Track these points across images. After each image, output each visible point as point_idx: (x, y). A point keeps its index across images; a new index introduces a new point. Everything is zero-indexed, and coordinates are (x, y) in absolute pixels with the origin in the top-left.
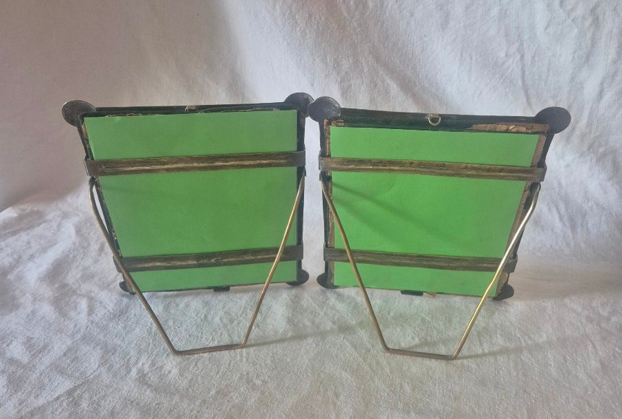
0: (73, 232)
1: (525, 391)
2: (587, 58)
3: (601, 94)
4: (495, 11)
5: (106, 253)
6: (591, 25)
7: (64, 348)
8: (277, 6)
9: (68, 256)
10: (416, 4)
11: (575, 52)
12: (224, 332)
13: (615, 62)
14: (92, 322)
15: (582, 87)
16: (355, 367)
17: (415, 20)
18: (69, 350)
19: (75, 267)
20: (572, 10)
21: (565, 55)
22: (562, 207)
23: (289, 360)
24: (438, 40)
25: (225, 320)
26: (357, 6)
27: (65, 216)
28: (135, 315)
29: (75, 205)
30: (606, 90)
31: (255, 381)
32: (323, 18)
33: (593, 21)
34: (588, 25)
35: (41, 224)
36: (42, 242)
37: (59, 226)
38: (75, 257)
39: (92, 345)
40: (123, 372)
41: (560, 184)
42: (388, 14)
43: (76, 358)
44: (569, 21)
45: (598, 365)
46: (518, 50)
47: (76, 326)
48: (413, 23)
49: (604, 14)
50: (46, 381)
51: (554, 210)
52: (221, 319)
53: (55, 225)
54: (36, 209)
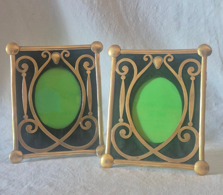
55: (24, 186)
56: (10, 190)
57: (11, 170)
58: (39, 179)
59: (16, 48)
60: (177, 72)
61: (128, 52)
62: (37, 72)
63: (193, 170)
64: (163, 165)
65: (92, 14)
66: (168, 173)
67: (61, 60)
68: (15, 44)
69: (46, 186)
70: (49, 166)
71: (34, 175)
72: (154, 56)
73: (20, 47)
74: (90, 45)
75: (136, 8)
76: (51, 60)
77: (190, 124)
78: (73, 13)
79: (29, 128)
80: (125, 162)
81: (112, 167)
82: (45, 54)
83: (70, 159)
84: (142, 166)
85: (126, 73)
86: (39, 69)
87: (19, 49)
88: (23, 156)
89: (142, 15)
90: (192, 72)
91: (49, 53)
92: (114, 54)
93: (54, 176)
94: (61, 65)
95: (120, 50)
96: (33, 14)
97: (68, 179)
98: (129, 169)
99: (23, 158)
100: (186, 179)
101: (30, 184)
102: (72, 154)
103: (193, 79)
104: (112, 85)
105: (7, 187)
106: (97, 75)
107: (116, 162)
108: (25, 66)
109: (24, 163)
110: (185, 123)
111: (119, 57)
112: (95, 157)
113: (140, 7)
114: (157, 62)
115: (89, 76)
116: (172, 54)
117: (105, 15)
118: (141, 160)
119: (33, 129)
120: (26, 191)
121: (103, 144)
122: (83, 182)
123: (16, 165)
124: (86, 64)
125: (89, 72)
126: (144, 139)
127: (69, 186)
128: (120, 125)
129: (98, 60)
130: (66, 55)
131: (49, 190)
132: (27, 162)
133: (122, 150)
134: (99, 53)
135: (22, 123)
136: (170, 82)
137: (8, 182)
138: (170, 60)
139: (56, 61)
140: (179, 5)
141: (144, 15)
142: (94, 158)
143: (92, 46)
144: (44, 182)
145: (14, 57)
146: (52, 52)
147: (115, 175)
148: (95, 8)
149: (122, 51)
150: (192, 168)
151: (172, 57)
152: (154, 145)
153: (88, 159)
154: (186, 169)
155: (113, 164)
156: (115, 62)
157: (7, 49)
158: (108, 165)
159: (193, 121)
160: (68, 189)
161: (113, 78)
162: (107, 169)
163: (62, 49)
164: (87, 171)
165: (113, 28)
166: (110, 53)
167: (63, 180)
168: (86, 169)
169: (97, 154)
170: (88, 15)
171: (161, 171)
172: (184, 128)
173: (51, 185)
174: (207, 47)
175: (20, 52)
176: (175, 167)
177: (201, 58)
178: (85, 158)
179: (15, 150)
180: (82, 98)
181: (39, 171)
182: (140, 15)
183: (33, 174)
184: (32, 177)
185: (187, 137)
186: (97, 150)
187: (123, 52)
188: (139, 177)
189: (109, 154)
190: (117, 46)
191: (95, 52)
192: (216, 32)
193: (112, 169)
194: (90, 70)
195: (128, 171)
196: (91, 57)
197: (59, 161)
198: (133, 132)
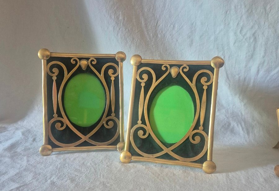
0: (21, 134)
1: (231, 188)
2: (251, 57)
3: (258, 71)
4: (212, 38)
5: (36, 142)
6: (253, 41)
7: (15, 173)
8: (119, 35)
9: (18, 142)
10: (179, 36)
11: (247, 54)
12: (92, 168)
13: (264, 57)
14: (29, 164)
15: (250, 69)
16: (154, 180)
17: (178, 43)
18: (18, 173)
19: (21, 146)
20: (245, 35)
21: (243, 55)
22: (243, 124)
23: (123, 178)
24: (188, 51)
25: (92, 164)
26: (153, 37)
27: (17, 129)
28: (50, 162)
29: (22, 125)
30: (260, 70)
31: (107, 184)
32: (139, 41)
33: (254, 39)
34: (252, 41)
35: (5, 132)
36: (6, 137)
37: (14, 133)
38: (21, 142)
39: (29, 172)
40: (44, 181)
41: (242, 114)
42: (166, 40)
43: (21, 176)
44: (244, 40)
45: (263, 180)
46: (222, 54)
47: (21, 166)
48: (177, 44)
49: (258, 36)
50: (6, 184)
51: (240, 125)
52: (91, 164)
53: (12, 132)
54: (3, 126)
55: (47, 181)
56: (33, 184)
57: (40, 162)
58: (63, 174)
59: (48, 53)
60: (191, 81)
61: (148, 62)
62: (67, 76)
63: (202, 168)
64: (175, 163)
65: (118, 29)
66: (179, 170)
67: (88, 66)
68: (46, 50)
69: (68, 181)
70: (75, 159)
71: (59, 169)
72: (171, 66)
73: (51, 53)
74: (115, 55)
75: (156, 26)
76: (80, 66)
77: (201, 128)
78: (102, 28)
79: (58, 126)
80: (142, 159)
81: (129, 163)
82: (74, 60)
83: (94, 154)
84: (156, 163)
85: (145, 80)
86: (68, 73)
87: (51, 55)
88: (52, 150)
89: (160, 32)
90: (205, 82)
91: (78, 60)
92: (136, 63)
93: (77, 170)
94: (88, 71)
95: (141, 60)
96: (68, 28)
97: (90, 174)
98: (145, 164)
99: (52, 152)
100: (195, 177)
101: (53, 179)
102: (96, 149)
103: (205, 88)
104: (133, 91)
105: (31, 181)
106: (120, 82)
107: (134, 158)
108: (56, 70)
109: (53, 156)
110: (197, 127)
111: (140, 65)
112: (116, 152)
113: (160, 25)
114: (174, 72)
115: (113, 82)
116: (187, 65)
117: (129, 30)
118: (155, 158)
119: (62, 126)
120: (48, 186)
121: (123, 141)
122: (103, 177)
123: (45, 157)
124: (110, 72)
125: (113, 79)
126: (159, 140)
127: (89, 182)
128: (139, 126)
129: (122, 68)
130: (93, 63)
131: (70, 186)
132: (55, 155)
133: (139, 148)
134: (122, 62)
135: (52, 121)
136: (185, 90)
137: (34, 176)
138: (185, 70)
139: (84, 68)
140: (193, 24)
141: (162, 32)
142: (114, 153)
143: (117, 56)
144: (67, 176)
145: (46, 61)
146: (80, 59)
147: (132, 171)
148: (120, 23)
149: (142, 60)
150: (201, 167)
151: (188, 68)
152: (168, 145)
153: (110, 153)
154: (196, 167)
155: (131, 160)
156: (137, 70)
157: (39, 54)
158: (127, 161)
159: (204, 125)
160: (88, 185)
161: (133, 85)
162: (125, 164)
163: (90, 57)
164: (108, 166)
165: (136, 42)
166: (132, 62)
167: (84, 174)
168: (107, 164)
169: (118, 150)
170: (114, 30)
171: (173, 168)
172: (195, 131)
173: (72, 180)
174: (220, 60)
175: (51, 58)
176: (186, 165)
177: (214, 69)
178: (107, 153)
179: (45, 144)
180: (106, 101)
181: (65, 164)
182: (159, 32)
183: (59, 167)
184: (57, 171)
185: (198, 139)
186: (118, 146)
187: (144, 61)
188: (153, 174)
189: (128, 151)
190: (138, 56)
191: (119, 61)
192: (223, 48)
193: (130, 164)
194: (114, 77)
195: (144, 167)
196: (115, 66)
197: (84, 155)
198: (149, 133)
